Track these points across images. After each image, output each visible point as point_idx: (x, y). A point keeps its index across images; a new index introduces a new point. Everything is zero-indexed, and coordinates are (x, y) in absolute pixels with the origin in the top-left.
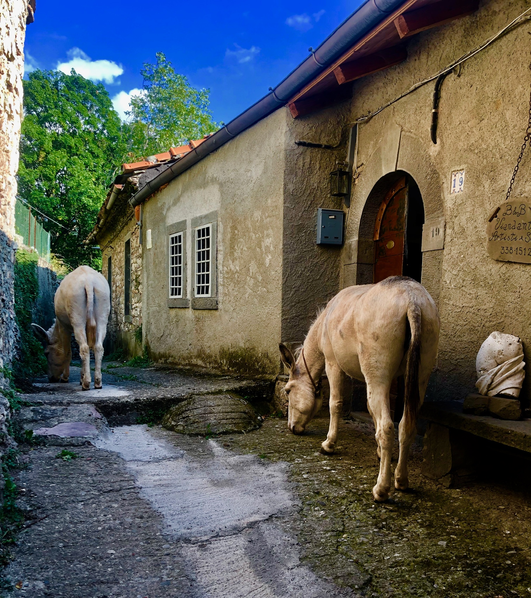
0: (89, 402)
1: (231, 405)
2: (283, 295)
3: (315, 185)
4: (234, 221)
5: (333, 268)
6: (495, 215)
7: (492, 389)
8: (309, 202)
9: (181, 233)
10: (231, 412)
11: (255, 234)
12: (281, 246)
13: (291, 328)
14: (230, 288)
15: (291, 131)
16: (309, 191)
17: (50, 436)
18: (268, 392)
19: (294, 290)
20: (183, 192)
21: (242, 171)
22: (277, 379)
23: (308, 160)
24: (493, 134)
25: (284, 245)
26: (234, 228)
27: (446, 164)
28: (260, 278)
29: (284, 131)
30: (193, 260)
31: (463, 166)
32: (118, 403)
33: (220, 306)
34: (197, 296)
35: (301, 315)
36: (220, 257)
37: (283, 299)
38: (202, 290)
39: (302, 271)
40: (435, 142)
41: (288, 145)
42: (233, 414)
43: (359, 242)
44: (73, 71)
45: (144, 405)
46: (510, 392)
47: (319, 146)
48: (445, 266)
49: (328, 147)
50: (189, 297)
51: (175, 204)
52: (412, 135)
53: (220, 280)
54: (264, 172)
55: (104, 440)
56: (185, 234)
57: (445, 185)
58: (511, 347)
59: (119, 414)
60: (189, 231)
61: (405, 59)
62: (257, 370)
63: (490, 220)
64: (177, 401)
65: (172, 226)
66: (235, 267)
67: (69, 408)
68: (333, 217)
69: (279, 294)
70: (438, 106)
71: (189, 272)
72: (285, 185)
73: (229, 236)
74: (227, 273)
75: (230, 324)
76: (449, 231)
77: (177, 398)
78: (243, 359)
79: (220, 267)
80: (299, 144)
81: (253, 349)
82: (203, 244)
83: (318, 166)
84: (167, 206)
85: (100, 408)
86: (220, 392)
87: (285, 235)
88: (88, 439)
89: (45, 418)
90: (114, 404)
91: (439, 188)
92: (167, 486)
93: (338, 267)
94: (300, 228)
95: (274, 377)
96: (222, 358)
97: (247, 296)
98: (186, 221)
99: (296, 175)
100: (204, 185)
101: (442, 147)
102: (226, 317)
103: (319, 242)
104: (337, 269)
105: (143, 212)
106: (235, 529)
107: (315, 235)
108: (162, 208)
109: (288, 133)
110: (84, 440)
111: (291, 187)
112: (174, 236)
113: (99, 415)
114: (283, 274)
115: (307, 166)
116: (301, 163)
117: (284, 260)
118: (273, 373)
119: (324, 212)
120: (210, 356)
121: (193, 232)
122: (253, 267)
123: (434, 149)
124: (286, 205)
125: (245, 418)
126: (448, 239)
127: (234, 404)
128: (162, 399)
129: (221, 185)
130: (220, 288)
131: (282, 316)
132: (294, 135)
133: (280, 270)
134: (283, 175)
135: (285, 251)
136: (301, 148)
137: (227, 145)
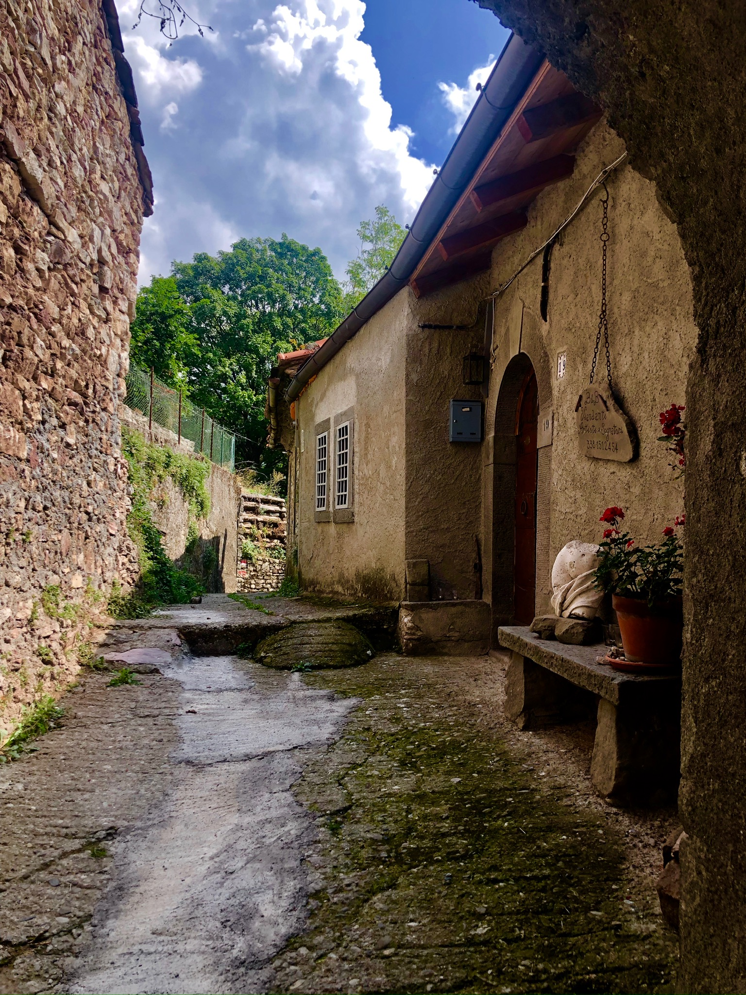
0: (171, 627)
1: (336, 635)
2: (407, 502)
3: (446, 373)
4: (368, 418)
5: (472, 469)
6: (579, 404)
7: (566, 609)
8: (439, 394)
9: (326, 434)
10: (333, 643)
11: (385, 432)
12: (404, 446)
13: (418, 543)
14: (365, 496)
15: (414, 312)
16: (438, 381)
17: (117, 661)
18: (390, 623)
19: (421, 497)
20: (328, 385)
21: (374, 360)
22: (400, 606)
23: (435, 345)
24: (584, 311)
25: (406, 444)
26: (368, 425)
27: (553, 346)
28: (388, 484)
29: (406, 314)
30: (335, 465)
31: (565, 347)
32: (205, 630)
33: (356, 519)
34: (338, 507)
35: (431, 527)
36: (356, 460)
37: (406, 508)
38: (342, 500)
39: (431, 475)
40: (546, 321)
41: (410, 329)
42: (335, 646)
43: (495, 437)
44: (284, 236)
45: (235, 633)
46: (579, 612)
47: (450, 327)
48: (554, 466)
49: (461, 328)
50: (331, 509)
51: (322, 399)
52: (531, 311)
53: (356, 487)
54: (391, 361)
55: (176, 669)
56: (329, 434)
57: (553, 370)
58: (585, 558)
59: (206, 642)
60: (332, 430)
61: (526, 225)
62: (386, 595)
63: (576, 411)
64: (275, 629)
65: (319, 425)
66: (368, 471)
67: (147, 633)
68: (468, 409)
69: (403, 502)
70: (548, 278)
71: (332, 478)
72: (407, 375)
73: (364, 435)
74: (363, 478)
75: (364, 539)
76: (556, 423)
77: (274, 626)
78: (375, 583)
79: (356, 472)
80: (424, 327)
81: (383, 569)
82: (343, 444)
83: (448, 350)
84: (315, 402)
85: (184, 635)
86: (328, 620)
87: (408, 434)
88: (158, 667)
89: (118, 642)
90: (201, 630)
91: (549, 373)
92: (209, 715)
93: (478, 468)
94: (428, 424)
95: (397, 604)
96: (357, 582)
97: (378, 505)
98: (329, 419)
99: (421, 364)
100: (343, 378)
101: (551, 325)
102: (361, 531)
103: (451, 440)
104: (477, 471)
105: (299, 409)
106: (246, 755)
107: (447, 431)
108: (311, 405)
109: (411, 316)
110: (154, 667)
111: (414, 377)
112: (320, 436)
113: (178, 642)
114: (407, 478)
115: (434, 351)
116: (427, 350)
117: (407, 461)
118: (398, 599)
119: (456, 403)
120: (348, 581)
121: (335, 431)
122: (383, 472)
123: (545, 327)
124: (409, 398)
125: (347, 651)
126: (555, 433)
127: (340, 635)
128: (256, 626)
129: (358, 376)
130: (356, 496)
131: (406, 529)
132: (418, 318)
133: (403, 473)
134: (404, 364)
135: (409, 452)
136: (427, 331)
137: (362, 331)
